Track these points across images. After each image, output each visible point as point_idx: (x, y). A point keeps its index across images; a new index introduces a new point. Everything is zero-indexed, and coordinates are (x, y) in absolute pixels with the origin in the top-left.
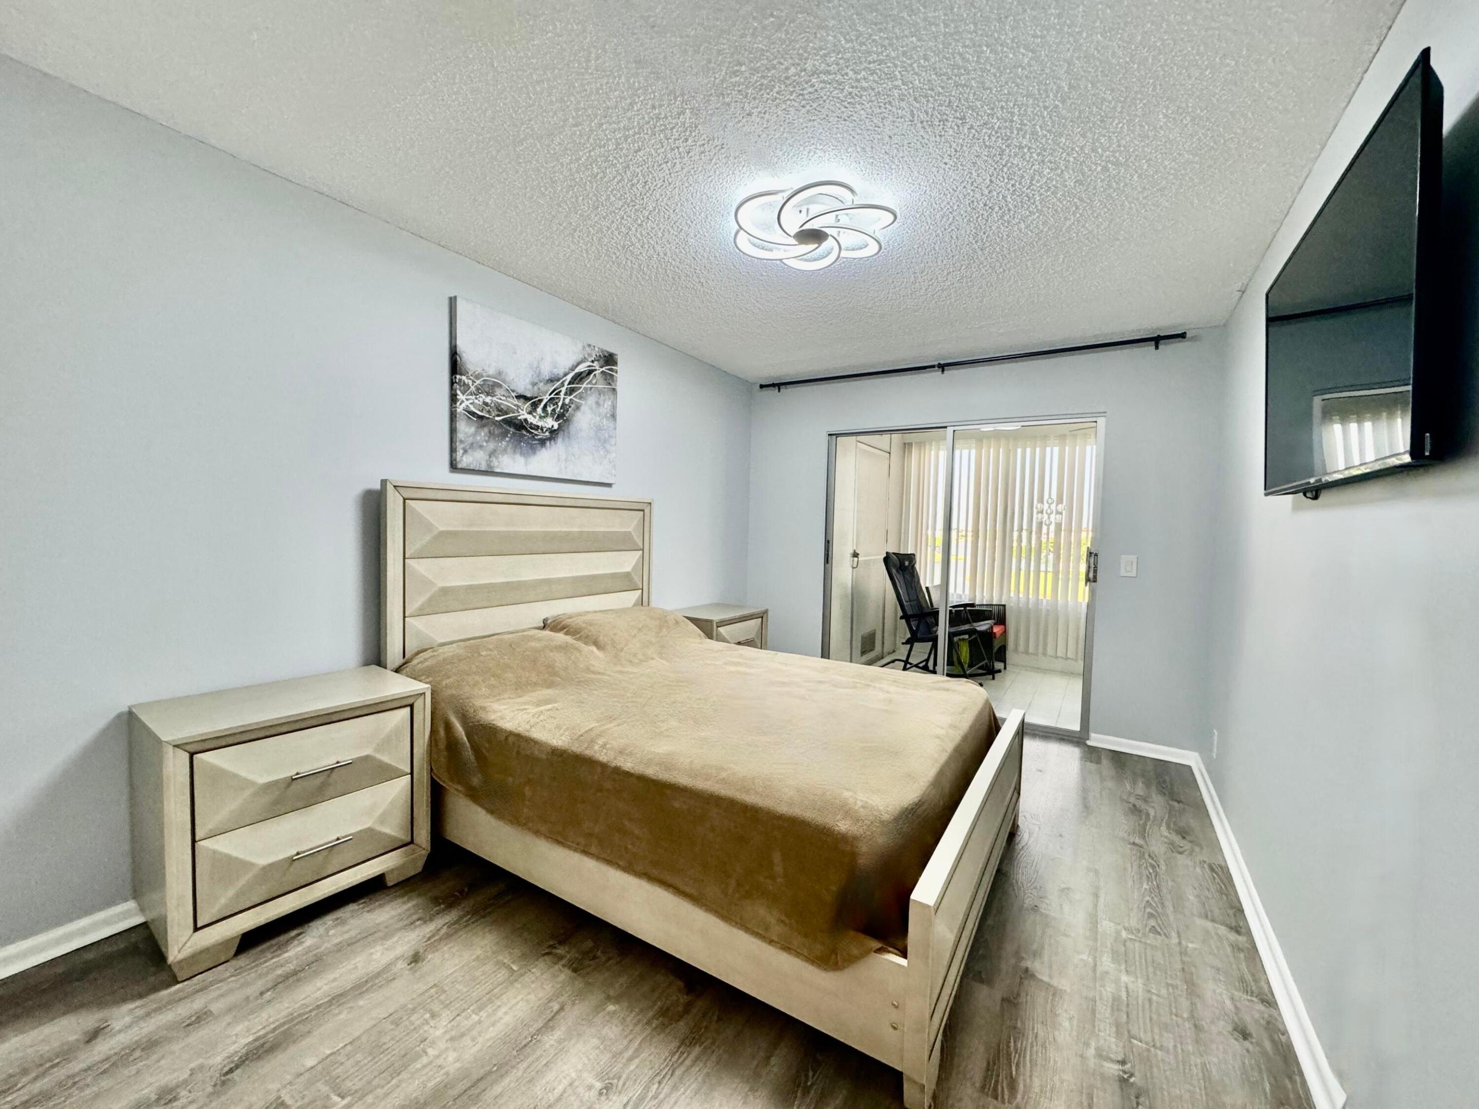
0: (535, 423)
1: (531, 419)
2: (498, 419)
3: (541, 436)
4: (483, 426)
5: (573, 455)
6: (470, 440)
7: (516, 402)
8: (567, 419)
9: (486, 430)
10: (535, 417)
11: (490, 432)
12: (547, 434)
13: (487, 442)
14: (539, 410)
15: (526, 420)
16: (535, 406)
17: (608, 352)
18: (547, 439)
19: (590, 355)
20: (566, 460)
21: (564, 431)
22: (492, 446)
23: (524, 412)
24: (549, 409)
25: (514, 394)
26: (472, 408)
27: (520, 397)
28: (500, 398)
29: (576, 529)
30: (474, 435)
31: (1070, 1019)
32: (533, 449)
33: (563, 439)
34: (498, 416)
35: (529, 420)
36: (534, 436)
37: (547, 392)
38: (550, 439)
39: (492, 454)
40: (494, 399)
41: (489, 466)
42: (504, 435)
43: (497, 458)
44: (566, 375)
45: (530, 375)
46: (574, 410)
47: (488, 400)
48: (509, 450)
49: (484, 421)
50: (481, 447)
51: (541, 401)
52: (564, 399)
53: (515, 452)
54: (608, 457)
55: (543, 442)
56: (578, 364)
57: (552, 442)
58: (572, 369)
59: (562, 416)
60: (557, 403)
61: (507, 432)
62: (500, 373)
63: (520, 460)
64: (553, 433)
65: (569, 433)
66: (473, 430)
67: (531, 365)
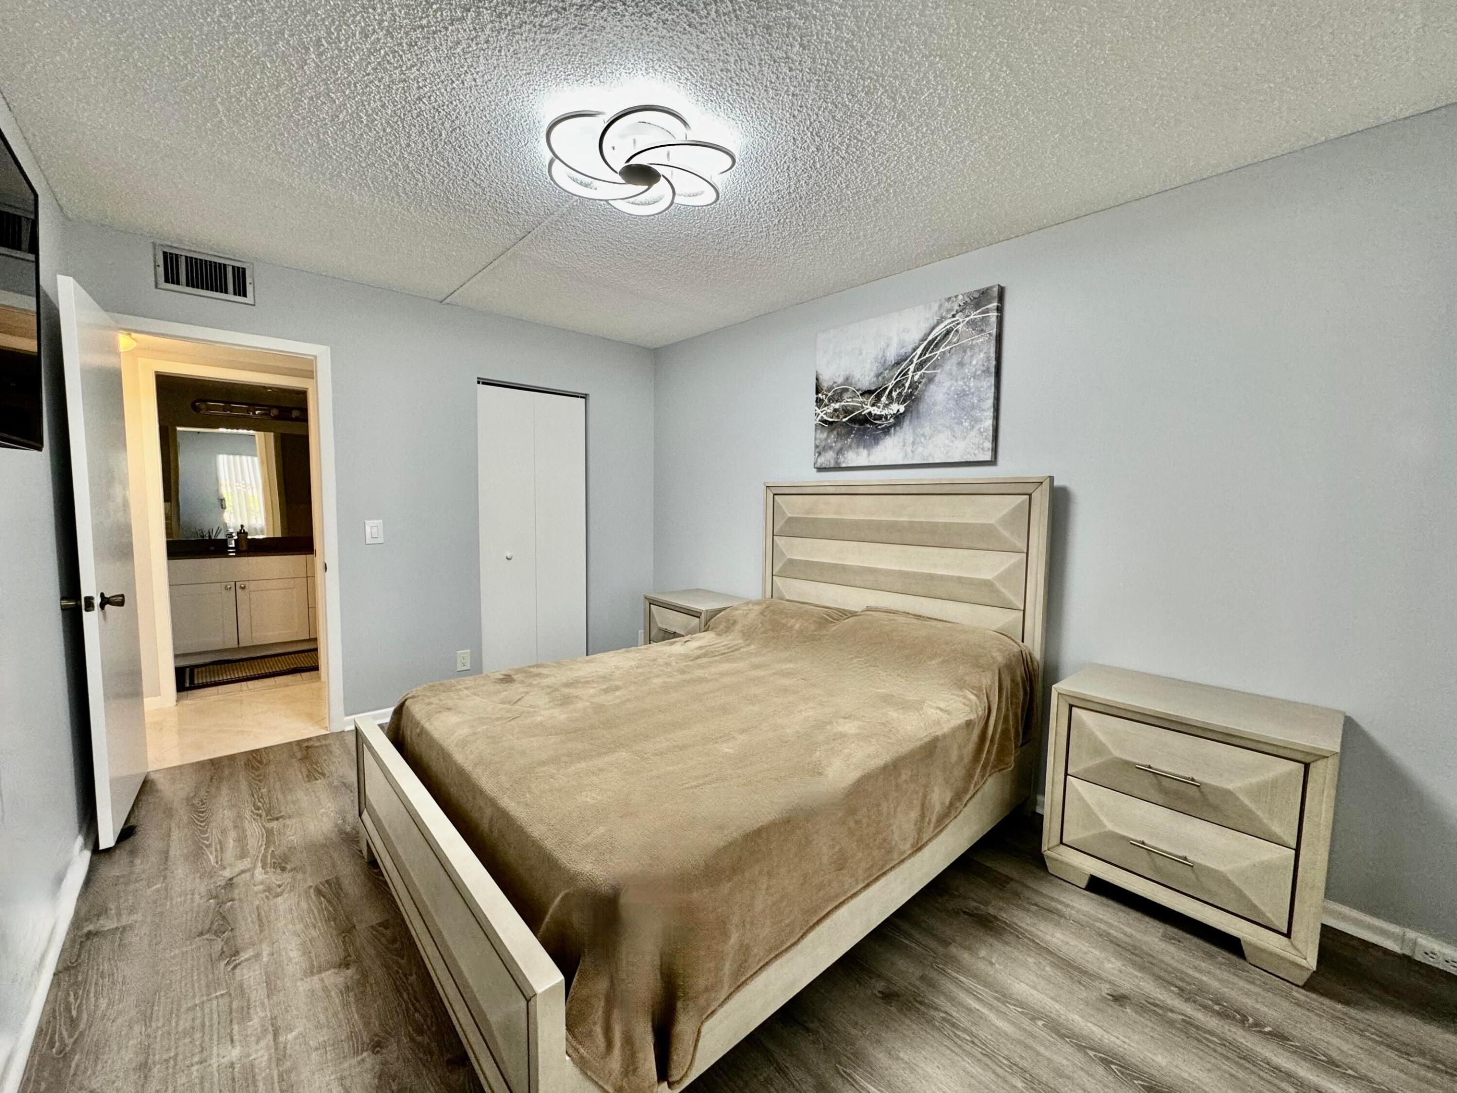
0: (878, 413)
1: (875, 411)
2: (844, 420)
3: (885, 424)
4: (832, 430)
5: (923, 435)
6: (823, 444)
7: (861, 399)
8: (917, 398)
9: (835, 432)
10: (879, 407)
11: (838, 433)
12: (892, 420)
13: (835, 442)
14: (884, 399)
15: (870, 413)
16: (878, 398)
17: (978, 291)
18: (891, 427)
19: (948, 311)
20: (914, 443)
21: (911, 412)
22: (839, 445)
23: (869, 406)
24: (894, 394)
25: (858, 393)
26: (826, 418)
27: (867, 393)
28: (848, 401)
29: (905, 519)
30: (826, 439)
31: (290, 960)
32: (876, 440)
33: (910, 421)
34: (845, 417)
35: (873, 413)
36: (877, 425)
37: (892, 378)
38: (894, 425)
39: (840, 452)
40: (843, 403)
41: (836, 463)
42: (849, 433)
43: (843, 455)
44: (915, 350)
45: (875, 368)
46: (926, 385)
47: (837, 406)
48: (854, 445)
49: (834, 425)
50: (831, 448)
51: (886, 388)
52: (913, 376)
53: (858, 447)
54: (977, 427)
55: (886, 431)
56: (933, 329)
57: (898, 428)
58: (923, 340)
59: (912, 399)
60: (903, 385)
61: (853, 429)
62: (847, 379)
63: (864, 452)
64: (899, 418)
65: (918, 412)
66: (825, 435)
67: (876, 359)
